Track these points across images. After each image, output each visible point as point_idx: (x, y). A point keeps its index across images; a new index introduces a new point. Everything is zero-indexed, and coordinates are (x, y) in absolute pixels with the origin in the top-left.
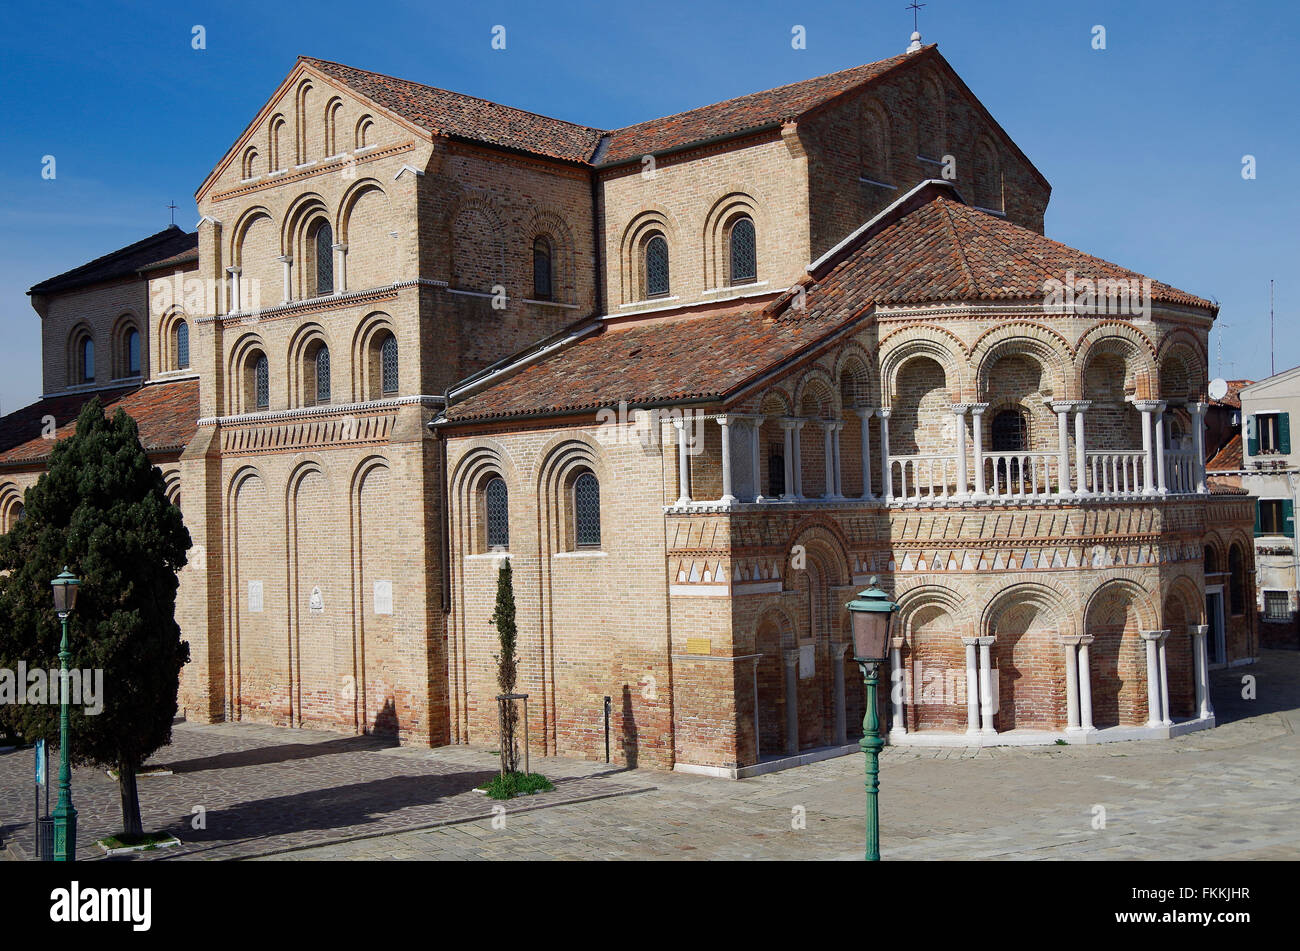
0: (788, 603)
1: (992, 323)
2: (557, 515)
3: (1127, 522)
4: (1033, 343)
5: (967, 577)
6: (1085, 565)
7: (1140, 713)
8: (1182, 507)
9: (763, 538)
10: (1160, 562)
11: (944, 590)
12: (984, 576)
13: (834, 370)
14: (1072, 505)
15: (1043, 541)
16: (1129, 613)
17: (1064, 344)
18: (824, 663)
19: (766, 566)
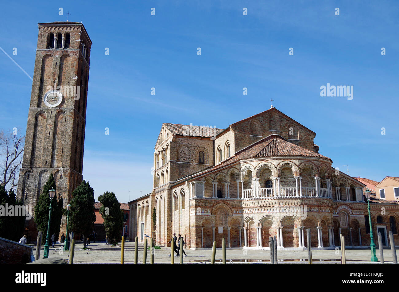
0: (212, 218)
1: (259, 162)
2: (182, 202)
3: (291, 202)
4: (268, 166)
5: (256, 214)
7: (297, 244)
8: (310, 200)
9: (205, 205)
11: (252, 217)
12: (259, 214)
13: (227, 172)
14: (276, 199)
15: (271, 206)
16: (294, 223)
17: (274, 165)
18: (225, 231)
19: (206, 210)
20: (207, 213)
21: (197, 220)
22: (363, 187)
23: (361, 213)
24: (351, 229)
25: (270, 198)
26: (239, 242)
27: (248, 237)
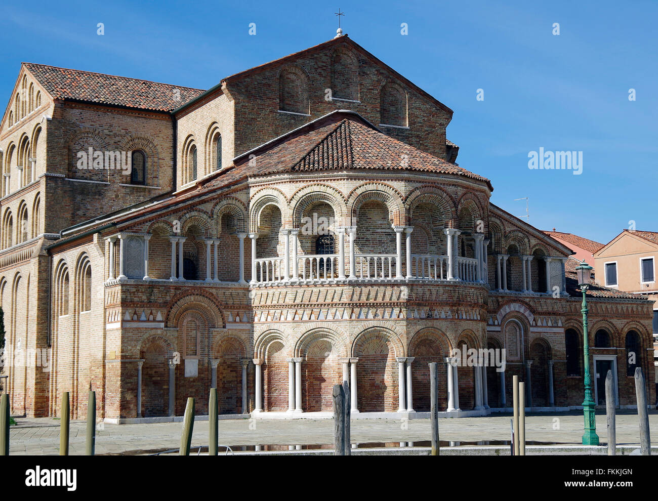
0: (168, 334)
1: (302, 185)
2: (83, 292)
3: (382, 294)
4: (325, 195)
5: (289, 324)
6: (354, 317)
7: (394, 404)
8: (431, 288)
9: (148, 299)
10: (407, 318)
11: (278, 332)
12: (297, 324)
14: (344, 284)
15: (329, 304)
16: (389, 347)
17: (341, 195)
18: (204, 369)
19: (151, 313)
20: (154, 321)
21: (126, 341)
22: (567, 256)
23: (557, 323)
24: (530, 363)
25: (328, 282)
26: (240, 400)
27: (266, 387)
